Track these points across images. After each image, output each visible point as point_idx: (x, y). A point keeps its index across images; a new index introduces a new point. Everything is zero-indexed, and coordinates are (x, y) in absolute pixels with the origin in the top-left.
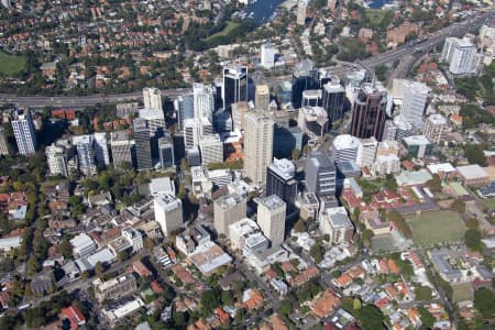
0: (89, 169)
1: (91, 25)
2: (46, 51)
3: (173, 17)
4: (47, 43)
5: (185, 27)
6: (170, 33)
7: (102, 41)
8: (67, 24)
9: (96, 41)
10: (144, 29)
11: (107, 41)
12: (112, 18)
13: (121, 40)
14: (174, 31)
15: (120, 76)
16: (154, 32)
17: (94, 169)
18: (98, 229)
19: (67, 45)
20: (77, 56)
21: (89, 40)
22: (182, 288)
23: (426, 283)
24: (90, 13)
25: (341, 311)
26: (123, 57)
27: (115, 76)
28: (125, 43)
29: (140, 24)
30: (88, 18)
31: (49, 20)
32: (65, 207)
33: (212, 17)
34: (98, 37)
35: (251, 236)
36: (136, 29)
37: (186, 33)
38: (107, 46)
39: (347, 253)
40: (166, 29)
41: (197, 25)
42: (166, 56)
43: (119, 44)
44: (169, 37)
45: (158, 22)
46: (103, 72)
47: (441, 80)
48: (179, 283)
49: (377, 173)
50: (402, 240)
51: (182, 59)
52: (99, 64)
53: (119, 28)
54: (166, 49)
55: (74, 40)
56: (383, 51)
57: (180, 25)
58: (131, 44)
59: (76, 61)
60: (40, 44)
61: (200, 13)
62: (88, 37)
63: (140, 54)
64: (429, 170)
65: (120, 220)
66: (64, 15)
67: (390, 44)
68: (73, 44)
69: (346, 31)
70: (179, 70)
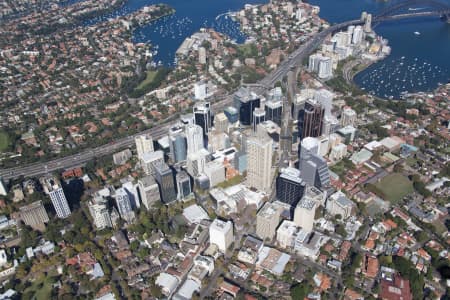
0: (129, 215)
1: (46, 95)
2: (19, 124)
3: (106, 76)
4: (17, 118)
5: (119, 81)
6: (111, 88)
7: (60, 106)
8: (25, 98)
9: (55, 107)
10: (89, 90)
11: (64, 105)
12: (60, 87)
13: (75, 102)
14: (113, 86)
15: (90, 131)
16: (97, 91)
17: (133, 214)
18: (170, 265)
19: (34, 116)
20: (46, 123)
21: (50, 108)
22: (267, 292)
23: (417, 229)
24: (41, 86)
25: (383, 268)
26: (83, 114)
27: (86, 131)
28: (80, 104)
29: (85, 86)
30: (41, 90)
31: (10, 99)
32: (130, 254)
33: (133, 70)
34: (55, 104)
35: (298, 234)
36: (83, 91)
37: (123, 86)
38: (67, 109)
39: (359, 224)
40: (106, 86)
41: (127, 79)
42: (115, 107)
43: (75, 105)
44: (111, 91)
45: (98, 82)
46: (75, 131)
47: (318, 84)
48: (263, 289)
49: (335, 159)
50: (383, 203)
51: (129, 105)
52: (67, 125)
53: (69, 92)
54: (115, 101)
55: (38, 110)
56: (269, 72)
57: (115, 80)
58: (84, 103)
59: (48, 126)
60: (11, 119)
61: (124, 69)
62: (48, 105)
63: (95, 110)
64: (366, 148)
65: (184, 251)
66: (20, 92)
67: (272, 66)
68: (38, 113)
69: (237, 63)
70: (134, 116)
